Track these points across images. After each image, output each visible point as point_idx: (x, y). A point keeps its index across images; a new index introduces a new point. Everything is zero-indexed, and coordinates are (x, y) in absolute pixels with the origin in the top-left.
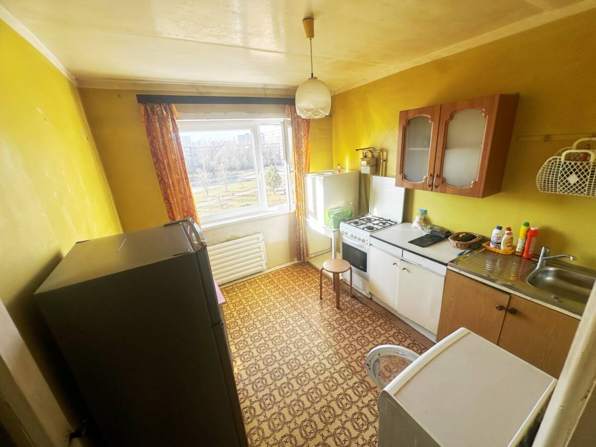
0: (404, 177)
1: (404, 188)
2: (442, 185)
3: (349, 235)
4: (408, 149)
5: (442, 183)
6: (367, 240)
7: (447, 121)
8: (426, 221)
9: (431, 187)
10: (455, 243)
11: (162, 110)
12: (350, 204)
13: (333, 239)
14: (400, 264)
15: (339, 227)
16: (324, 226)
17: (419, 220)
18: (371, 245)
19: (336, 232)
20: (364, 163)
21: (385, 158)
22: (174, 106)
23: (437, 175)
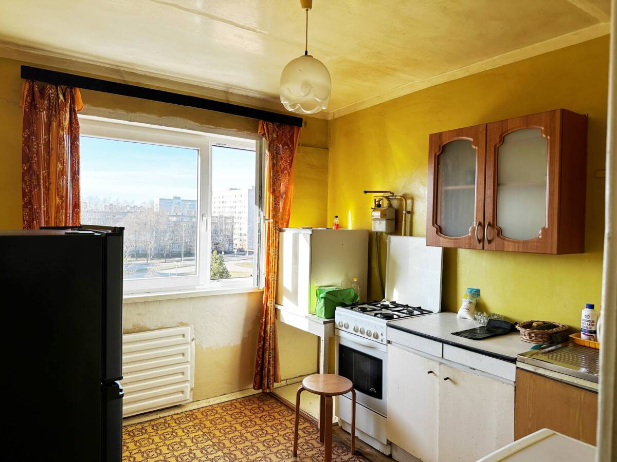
0: (440, 230)
1: (441, 248)
2: (498, 238)
3: (351, 330)
4: (443, 188)
5: (498, 235)
6: (382, 335)
7: (496, 145)
8: (478, 307)
9: (481, 244)
10: (526, 333)
11: (58, 94)
12: (354, 282)
13: (322, 339)
14: (440, 371)
15: (333, 317)
16: (308, 315)
17: (468, 305)
18: (389, 342)
19: (328, 325)
20: (377, 214)
21: (409, 209)
22: (79, 93)
23: (489, 223)
